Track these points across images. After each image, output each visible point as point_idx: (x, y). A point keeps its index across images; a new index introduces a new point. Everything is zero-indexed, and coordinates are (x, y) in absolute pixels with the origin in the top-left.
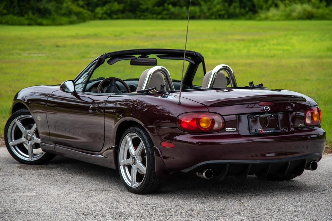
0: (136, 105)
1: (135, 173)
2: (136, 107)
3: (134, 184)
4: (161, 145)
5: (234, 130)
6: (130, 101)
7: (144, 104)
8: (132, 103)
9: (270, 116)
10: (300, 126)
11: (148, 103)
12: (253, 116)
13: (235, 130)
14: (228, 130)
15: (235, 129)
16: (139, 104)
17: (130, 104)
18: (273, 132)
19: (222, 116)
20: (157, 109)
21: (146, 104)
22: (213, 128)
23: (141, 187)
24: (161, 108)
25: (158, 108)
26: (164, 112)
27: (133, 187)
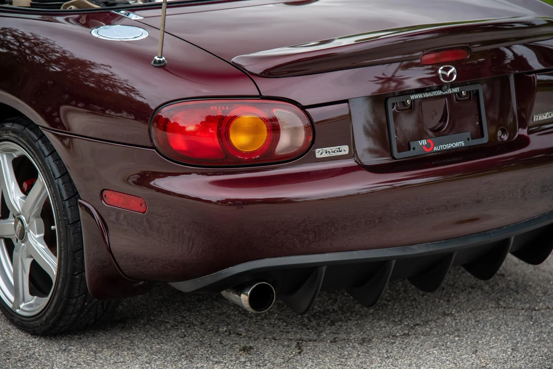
0: (27, 51)
1: (23, 268)
2: (28, 55)
3: (24, 301)
4: (102, 198)
5: (343, 153)
6: (13, 36)
7: (54, 51)
8: (18, 41)
9: (455, 93)
10: (545, 117)
11: (64, 52)
12: (402, 99)
13: (347, 152)
14: (325, 155)
15: (345, 150)
16: (36, 49)
17: (13, 44)
18: (462, 147)
19: (303, 108)
20: (93, 75)
21: (58, 52)
22: (275, 150)
23: (44, 319)
24: (106, 72)
25: (96, 71)
26: (113, 86)
27: (18, 311)
